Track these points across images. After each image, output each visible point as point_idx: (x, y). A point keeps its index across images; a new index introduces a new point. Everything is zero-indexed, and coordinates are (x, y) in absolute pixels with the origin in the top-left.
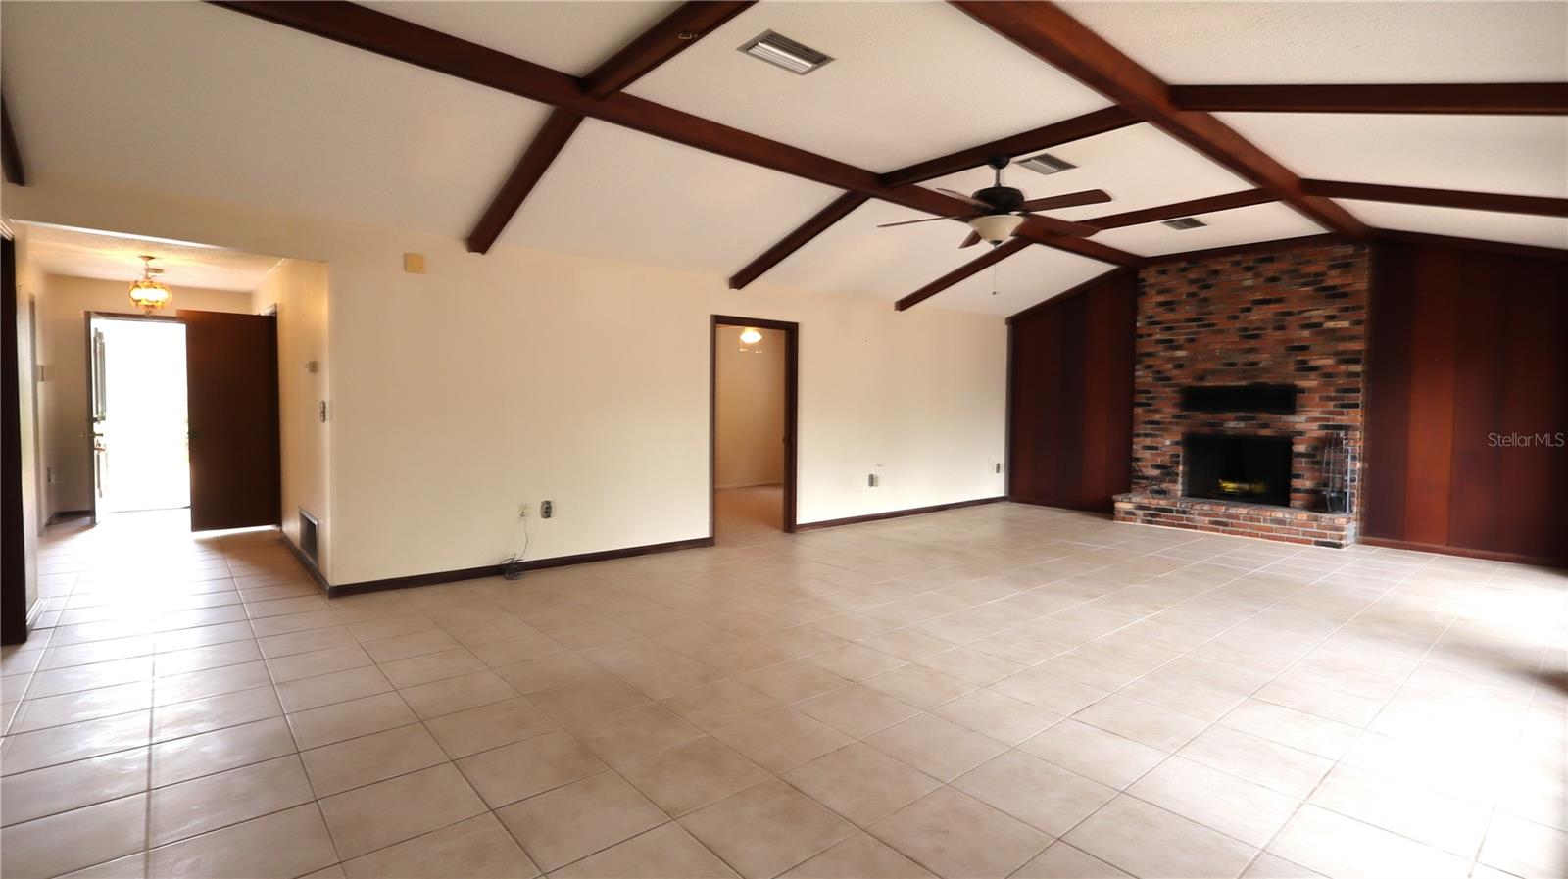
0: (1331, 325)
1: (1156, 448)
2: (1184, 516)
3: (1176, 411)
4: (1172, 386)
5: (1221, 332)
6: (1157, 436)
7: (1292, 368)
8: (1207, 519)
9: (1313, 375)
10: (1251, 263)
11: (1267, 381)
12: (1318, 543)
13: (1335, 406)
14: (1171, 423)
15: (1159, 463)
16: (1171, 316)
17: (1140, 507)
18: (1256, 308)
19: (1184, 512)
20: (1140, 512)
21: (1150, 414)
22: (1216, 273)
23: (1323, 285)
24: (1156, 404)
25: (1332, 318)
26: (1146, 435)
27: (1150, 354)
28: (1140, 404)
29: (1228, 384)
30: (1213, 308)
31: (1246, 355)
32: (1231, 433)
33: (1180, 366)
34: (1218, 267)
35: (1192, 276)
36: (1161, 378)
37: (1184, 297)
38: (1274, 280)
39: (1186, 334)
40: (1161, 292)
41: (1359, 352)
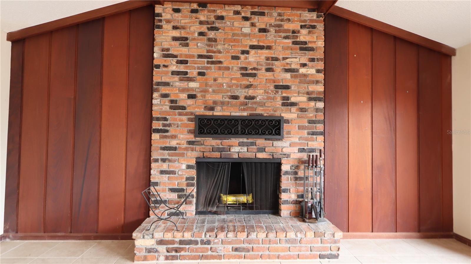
0: (302, 71)
1: (173, 172)
2: (209, 246)
3: (191, 137)
4: (186, 114)
5: (228, 69)
6: (175, 161)
7: (279, 102)
8: (230, 247)
9: (294, 109)
10: (249, 15)
11: (263, 112)
12: (321, 257)
13: (308, 134)
14: (186, 149)
15: (176, 187)
16: (184, 50)
17: (161, 242)
18: (253, 52)
19: (208, 242)
20: (162, 249)
21: (168, 140)
22: (221, 18)
23: (298, 40)
24: (172, 131)
25: (304, 65)
26: (164, 160)
27: (167, 84)
28: (158, 131)
29: (233, 114)
30: (220, 47)
31: (247, 90)
32: (236, 156)
33: (192, 97)
34: (224, 14)
35: (202, 18)
36: (175, 106)
37: (196, 35)
38: (263, 30)
39: (198, 68)
40: (175, 28)
41: (319, 93)
